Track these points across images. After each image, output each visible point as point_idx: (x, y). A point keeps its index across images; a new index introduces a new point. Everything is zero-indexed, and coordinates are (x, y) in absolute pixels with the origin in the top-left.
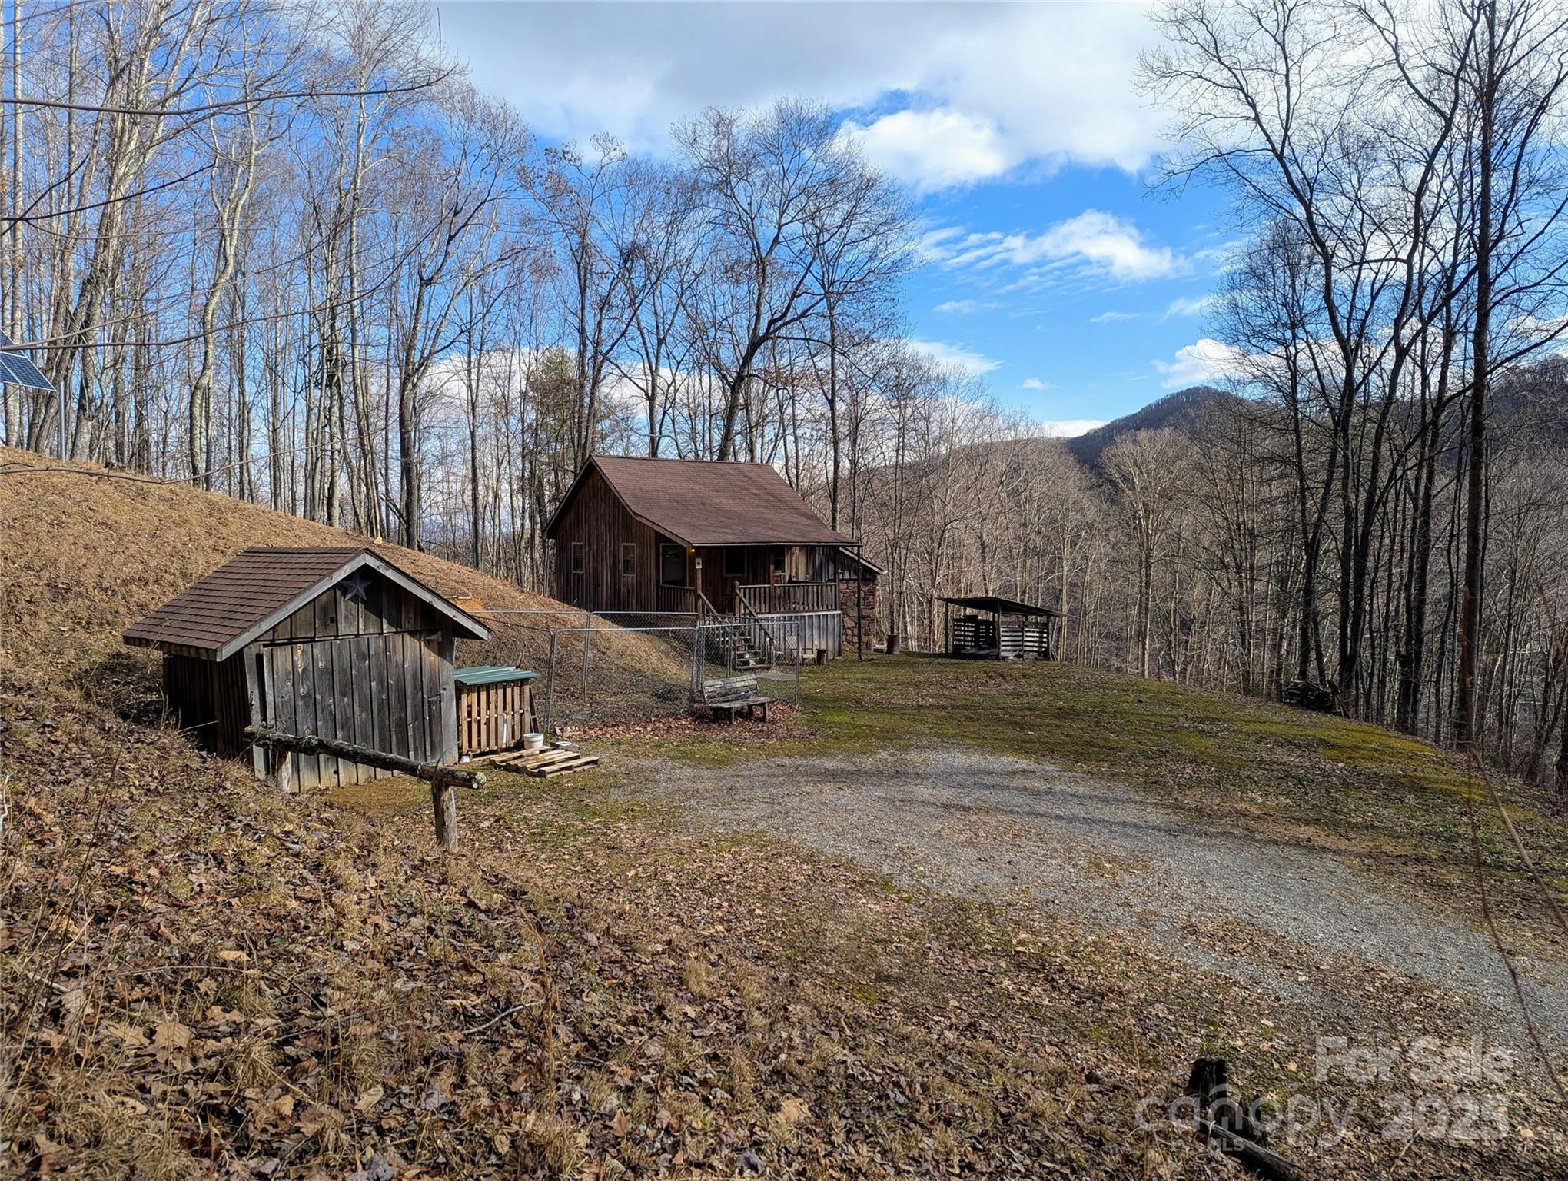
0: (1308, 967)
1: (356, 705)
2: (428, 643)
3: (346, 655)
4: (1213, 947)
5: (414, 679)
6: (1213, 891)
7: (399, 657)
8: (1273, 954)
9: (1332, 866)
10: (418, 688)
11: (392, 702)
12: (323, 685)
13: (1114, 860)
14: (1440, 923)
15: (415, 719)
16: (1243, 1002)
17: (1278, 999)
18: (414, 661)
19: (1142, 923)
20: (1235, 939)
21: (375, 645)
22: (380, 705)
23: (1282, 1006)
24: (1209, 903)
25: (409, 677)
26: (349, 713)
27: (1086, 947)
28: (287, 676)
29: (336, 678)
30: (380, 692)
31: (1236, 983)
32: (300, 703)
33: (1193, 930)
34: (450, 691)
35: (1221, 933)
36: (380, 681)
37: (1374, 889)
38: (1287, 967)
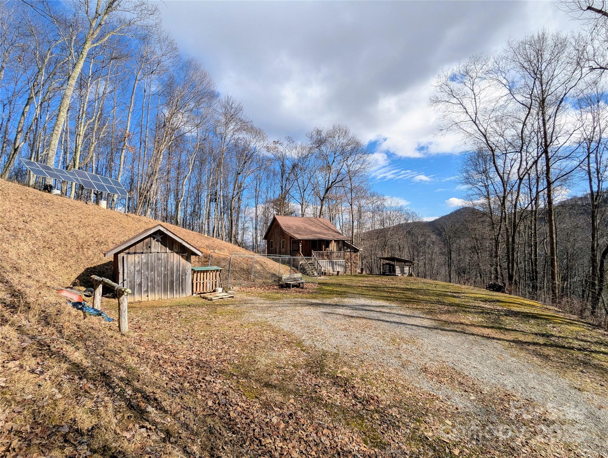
0: (477, 392)
1: (156, 275)
2: (182, 256)
3: (153, 258)
4: (432, 379)
5: (177, 267)
6: (440, 353)
7: (172, 260)
8: (461, 384)
9: (496, 345)
10: (178, 270)
11: (169, 274)
12: (145, 267)
13: (402, 339)
14: (544, 372)
15: (176, 281)
16: (438, 410)
17: (457, 409)
18: (177, 262)
19: (403, 366)
20: (444, 376)
21: (163, 256)
22: (165, 275)
23: (459, 413)
24: (437, 358)
25: (175, 267)
26: (153, 277)
27: (371, 376)
28: (132, 265)
29: (149, 265)
30: (165, 271)
31: (438, 399)
32: (136, 273)
33: (425, 370)
34: (189, 272)
35: (438, 372)
36: (165, 267)
37: (513, 356)
38: (466, 391)
